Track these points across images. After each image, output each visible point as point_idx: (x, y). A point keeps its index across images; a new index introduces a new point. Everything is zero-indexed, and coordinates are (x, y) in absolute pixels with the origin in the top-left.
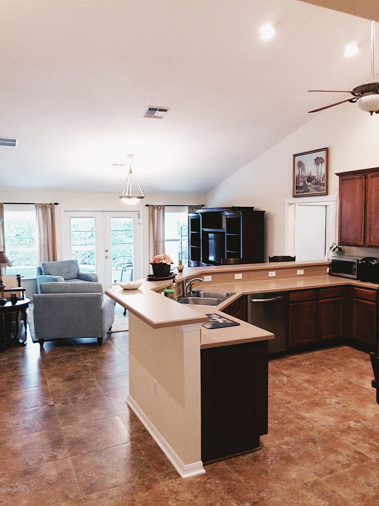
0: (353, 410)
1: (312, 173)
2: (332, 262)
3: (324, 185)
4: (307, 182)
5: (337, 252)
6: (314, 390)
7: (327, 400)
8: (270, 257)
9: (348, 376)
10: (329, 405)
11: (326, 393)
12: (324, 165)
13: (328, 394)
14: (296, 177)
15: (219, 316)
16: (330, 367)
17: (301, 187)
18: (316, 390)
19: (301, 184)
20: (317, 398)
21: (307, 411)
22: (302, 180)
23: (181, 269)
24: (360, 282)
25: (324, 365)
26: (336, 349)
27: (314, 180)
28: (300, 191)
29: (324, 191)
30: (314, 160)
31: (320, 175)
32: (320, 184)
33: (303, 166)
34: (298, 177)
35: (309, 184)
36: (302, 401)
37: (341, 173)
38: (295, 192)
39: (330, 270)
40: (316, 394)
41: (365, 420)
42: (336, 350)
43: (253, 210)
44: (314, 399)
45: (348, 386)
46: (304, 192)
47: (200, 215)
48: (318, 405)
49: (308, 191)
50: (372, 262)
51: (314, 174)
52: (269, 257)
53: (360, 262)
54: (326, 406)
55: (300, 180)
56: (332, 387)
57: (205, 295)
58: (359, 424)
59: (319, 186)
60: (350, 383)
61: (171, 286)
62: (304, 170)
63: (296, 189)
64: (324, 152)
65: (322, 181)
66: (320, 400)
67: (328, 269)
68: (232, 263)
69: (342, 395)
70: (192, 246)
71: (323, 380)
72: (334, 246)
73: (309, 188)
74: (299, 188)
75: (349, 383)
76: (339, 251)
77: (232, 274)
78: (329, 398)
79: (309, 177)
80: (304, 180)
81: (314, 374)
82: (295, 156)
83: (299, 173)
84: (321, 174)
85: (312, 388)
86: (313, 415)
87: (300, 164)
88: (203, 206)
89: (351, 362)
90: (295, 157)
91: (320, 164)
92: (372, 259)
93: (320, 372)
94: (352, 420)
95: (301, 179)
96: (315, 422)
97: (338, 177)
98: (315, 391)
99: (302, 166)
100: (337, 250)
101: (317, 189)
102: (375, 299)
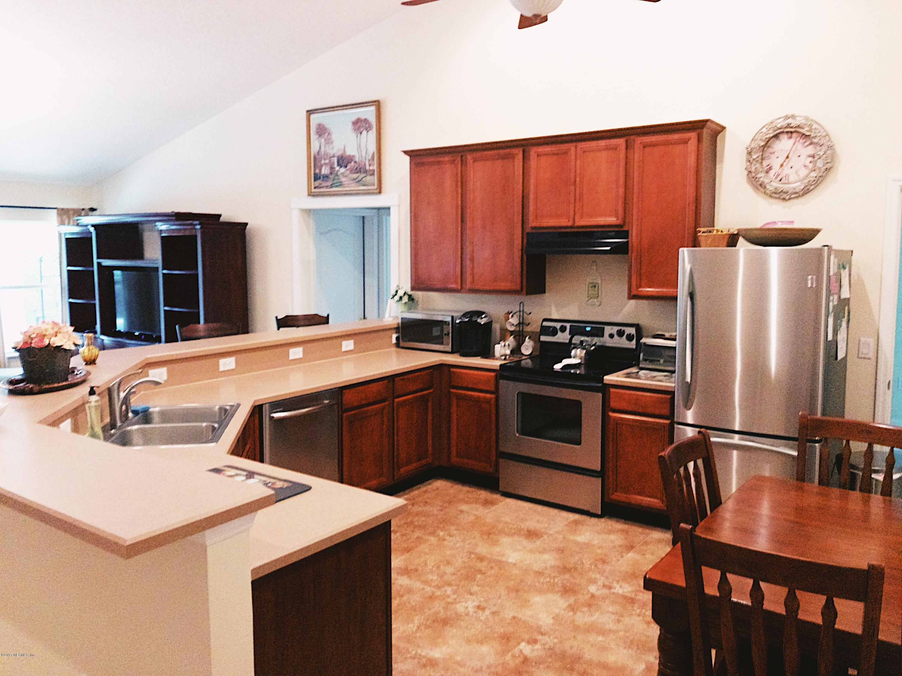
0: (514, 618)
1: (347, 150)
2: (402, 323)
3: (373, 174)
4: (338, 165)
5: (406, 303)
6: (423, 589)
7: (458, 606)
8: (279, 318)
9: (469, 544)
10: (466, 617)
11: (449, 590)
12: (373, 134)
13: (455, 592)
14: (315, 158)
15: (244, 470)
16: (431, 530)
17: (326, 177)
18: (428, 589)
19: (325, 171)
20: (437, 606)
21: (434, 642)
22: (327, 161)
23: (93, 358)
24: (458, 356)
25: (420, 526)
26: (424, 489)
27: (353, 164)
28: (323, 185)
29: (374, 185)
30: (351, 124)
31: (364, 154)
32: (366, 172)
33: (329, 134)
34: (317, 157)
35: (342, 170)
36: (412, 621)
37: (412, 151)
38: (313, 187)
39: (397, 338)
40: (432, 597)
41: (542, 634)
42: (425, 492)
43: (219, 220)
44: (433, 610)
45: (479, 565)
46: (331, 186)
47: (92, 229)
48: (447, 623)
49: (341, 185)
50: (479, 320)
51: (351, 151)
52: (276, 317)
53: (458, 321)
54: (463, 621)
55: (323, 162)
56: (454, 574)
57: (166, 416)
58: (538, 646)
59: (364, 175)
60: (481, 559)
61: (84, 404)
62: (329, 141)
63: (315, 180)
64: (373, 108)
65: (370, 165)
66: (445, 609)
67: (394, 336)
68: (202, 334)
69: (479, 588)
70: (71, 300)
71: (431, 564)
72: (400, 293)
73: (343, 179)
74: (320, 178)
75: (478, 559)
76: (409, 300)
77: (212, 361)
78: (460, 602)
79: (342, 157)
80: (330, 161)
81: (408, 551)
82: (310, 112)
83: (320, 148)
84: (366, 153)
85: (418, 585)
86: (449, 650)
87: (322, 130)
88: (93, 210)
89: (462, 511)
90: (310, 114)
91: (364, 133)
92: (480, 314)
93: (417, 546)
94: (523, 640)
95: (325, 159)
96: (459, 664)
97: (407, 158)
98: (427, 592)
99: (326, 134)
100: (405, 299)
101: (359, 182)
102: (493, 389)
